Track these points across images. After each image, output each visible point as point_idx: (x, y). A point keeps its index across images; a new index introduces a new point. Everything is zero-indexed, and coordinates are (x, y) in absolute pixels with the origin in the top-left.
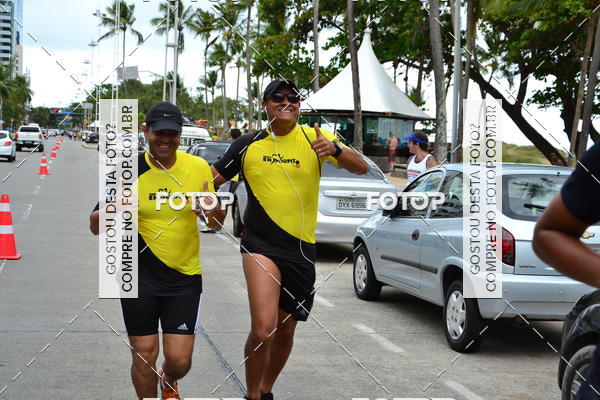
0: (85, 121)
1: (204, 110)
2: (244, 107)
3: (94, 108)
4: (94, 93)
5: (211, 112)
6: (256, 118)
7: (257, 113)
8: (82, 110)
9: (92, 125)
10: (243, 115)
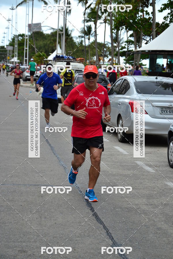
0: (8, 58)
1: (83, 50)
2: (109, 48)
3: (14, 49)
4: (13, 39)
5: (87, 52)
6: (116, 55)
7: (117, 52)
8: (6, 51)
9: (12, 60)
10: (108, 53)
